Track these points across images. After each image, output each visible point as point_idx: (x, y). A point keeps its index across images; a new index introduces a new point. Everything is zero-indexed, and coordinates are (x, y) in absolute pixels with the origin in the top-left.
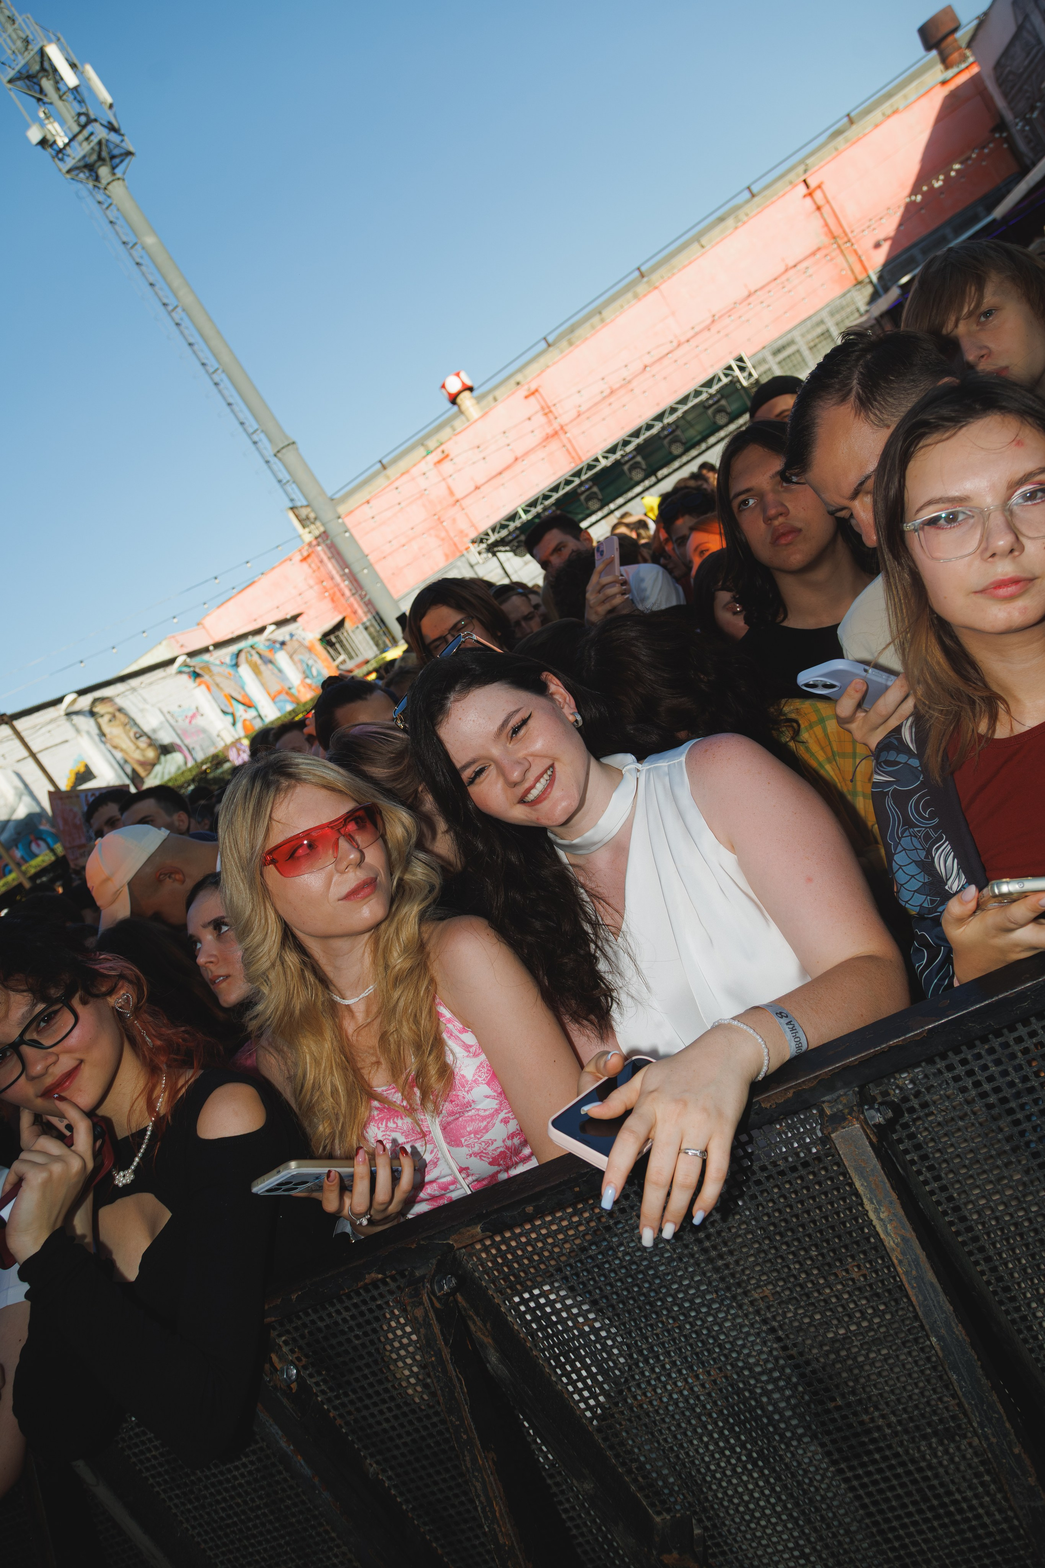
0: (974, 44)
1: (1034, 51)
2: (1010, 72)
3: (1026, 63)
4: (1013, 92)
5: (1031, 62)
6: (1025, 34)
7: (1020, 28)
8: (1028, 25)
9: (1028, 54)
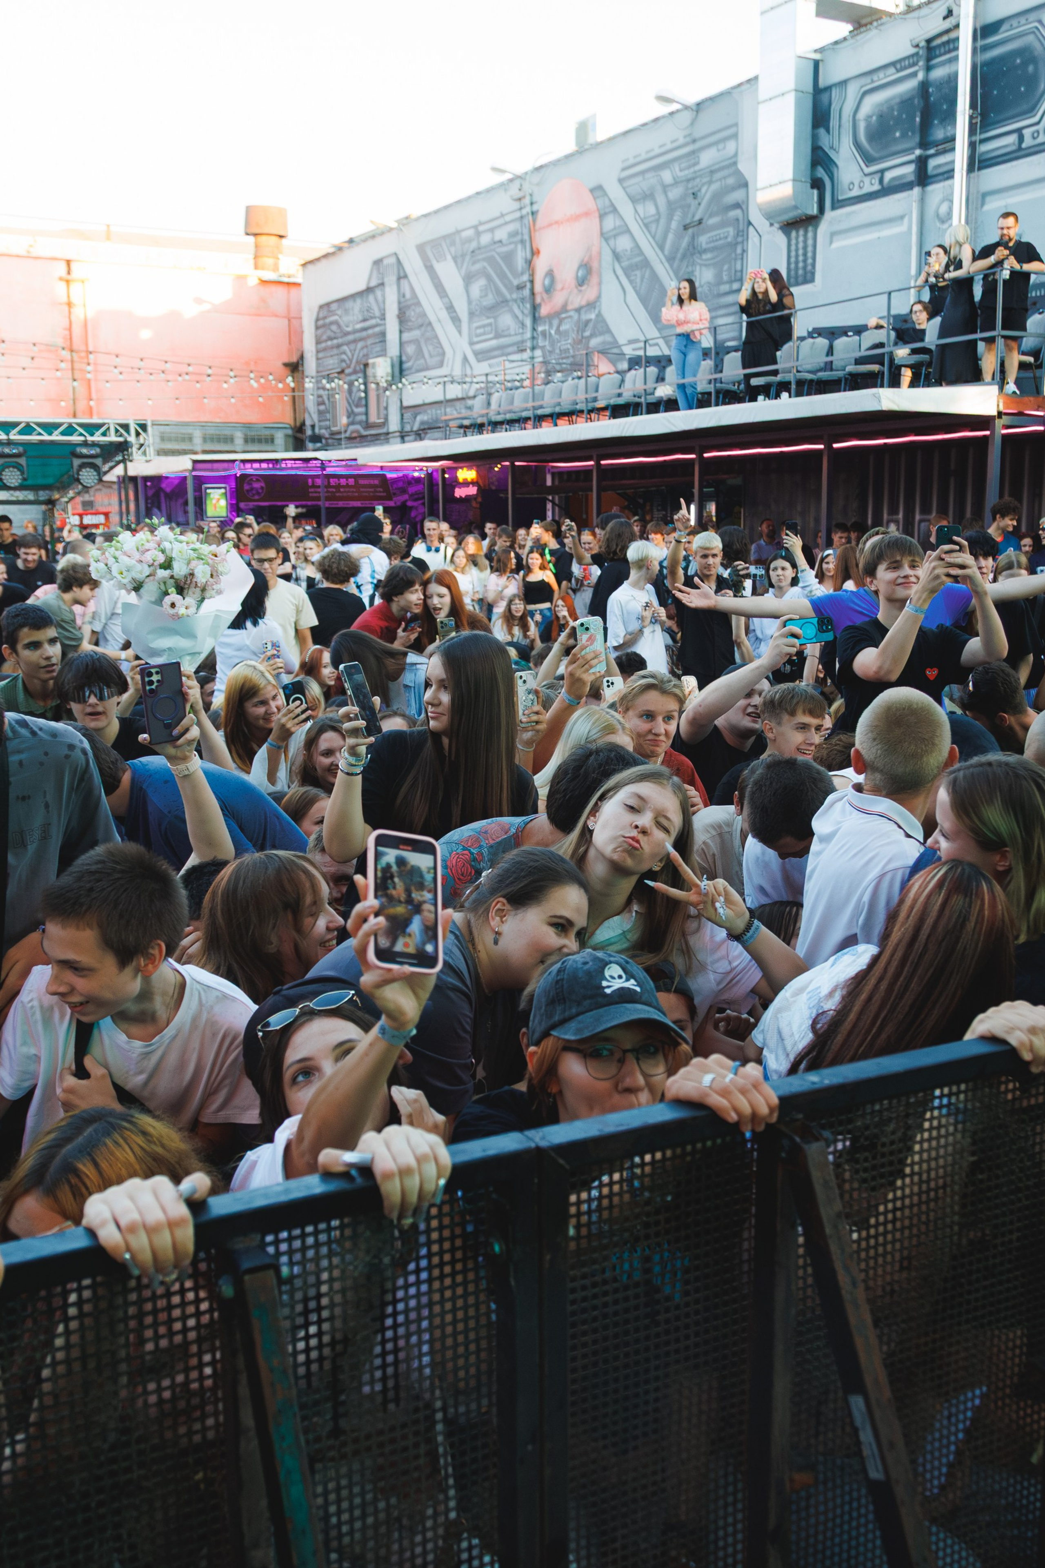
0: (309, 266)
1: (373, 322)
2: (336, 323)
3: (359, 326)
4: (329, 343)
5: (365, 329)
6: (371, 298)
7: (369, 290)
8: (378, 293)
9: (365, 320)
